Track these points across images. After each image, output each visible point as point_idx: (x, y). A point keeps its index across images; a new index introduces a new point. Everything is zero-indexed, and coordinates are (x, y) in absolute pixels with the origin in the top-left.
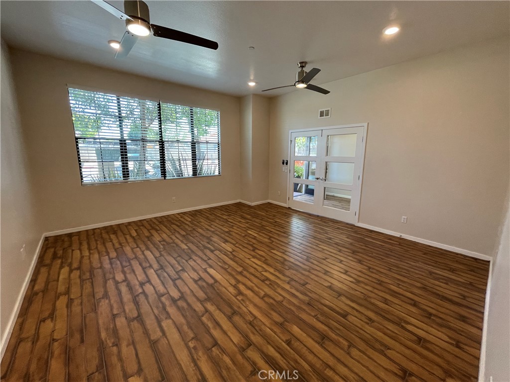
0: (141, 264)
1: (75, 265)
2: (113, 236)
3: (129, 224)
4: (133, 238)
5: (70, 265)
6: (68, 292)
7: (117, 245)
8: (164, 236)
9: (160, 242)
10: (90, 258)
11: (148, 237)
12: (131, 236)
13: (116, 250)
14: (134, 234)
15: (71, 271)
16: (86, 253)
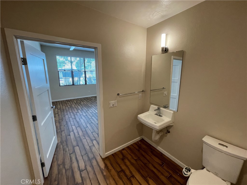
0: (77, 109)
1: (59, 109)
2: (69, 102)
3: (74, 99)
4: (75, 103)
5: (58, 108)
6: (58, 113)
7: (70, 105)
8: (85, 103)
9: (83, 104)
10: (62, 107)
11: (79, 103)
12: (74, 102)
13: (70, 106)
14: (75, 102)
15: (58, 110)
16: (62, 106)
